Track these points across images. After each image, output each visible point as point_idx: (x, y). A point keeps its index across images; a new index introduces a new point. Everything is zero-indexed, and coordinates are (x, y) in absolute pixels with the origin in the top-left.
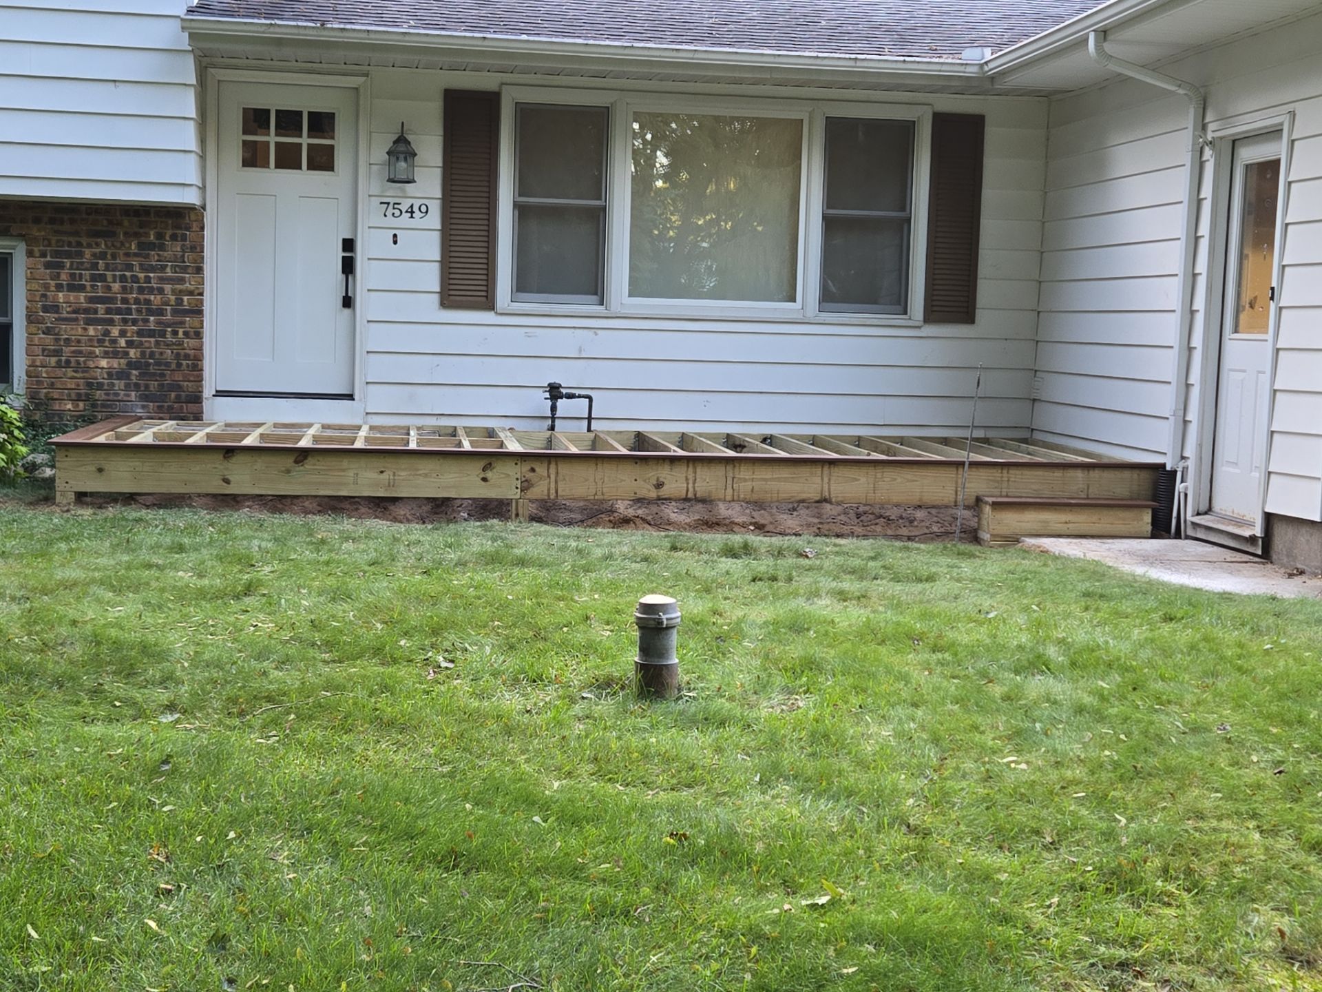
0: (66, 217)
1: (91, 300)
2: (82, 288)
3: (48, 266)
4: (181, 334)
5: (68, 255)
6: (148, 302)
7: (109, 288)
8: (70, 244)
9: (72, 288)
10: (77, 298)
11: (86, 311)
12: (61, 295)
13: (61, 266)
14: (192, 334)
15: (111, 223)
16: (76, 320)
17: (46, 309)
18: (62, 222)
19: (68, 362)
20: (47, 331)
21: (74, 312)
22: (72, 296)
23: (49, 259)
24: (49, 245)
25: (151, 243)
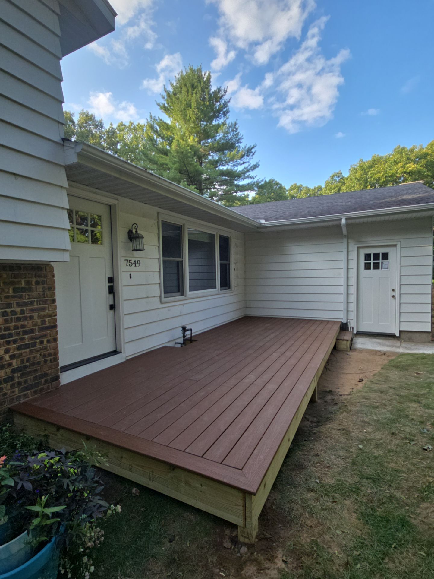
6: (23, 326)
25: (22, 288)
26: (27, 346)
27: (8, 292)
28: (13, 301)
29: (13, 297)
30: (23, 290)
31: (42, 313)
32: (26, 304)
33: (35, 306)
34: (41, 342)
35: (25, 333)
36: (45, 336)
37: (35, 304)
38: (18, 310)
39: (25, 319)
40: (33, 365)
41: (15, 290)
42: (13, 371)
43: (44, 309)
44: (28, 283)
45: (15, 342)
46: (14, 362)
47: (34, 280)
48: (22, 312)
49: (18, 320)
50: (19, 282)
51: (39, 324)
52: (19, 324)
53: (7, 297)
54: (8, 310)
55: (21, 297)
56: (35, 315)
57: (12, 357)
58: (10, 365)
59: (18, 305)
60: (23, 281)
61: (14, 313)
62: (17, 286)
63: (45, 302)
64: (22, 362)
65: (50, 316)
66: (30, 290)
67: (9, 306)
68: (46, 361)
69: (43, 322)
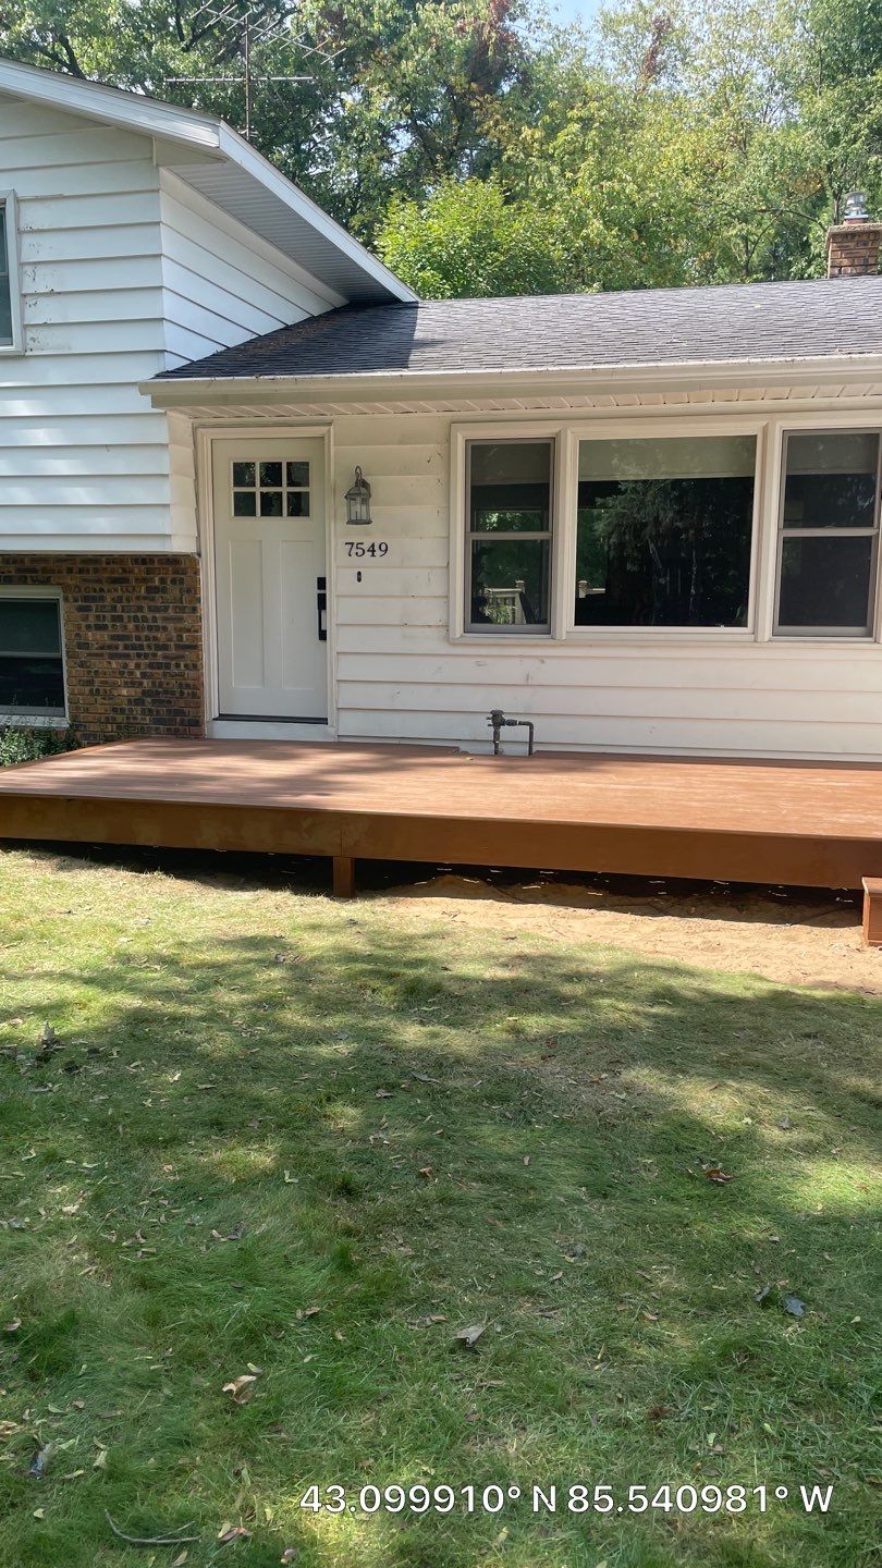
0: (91, 567)
1: (113, 638)
2: (105, 628)
3: (80, 609)
4: (182, 667)
5: (94, 599)
6: (155, 638)
7: (125, 628)
8: (95, 591)
9: (99, 628)
10: (102, 636)
11: (109, 647)
12: (90, 634)
13: (88, 609)
14: (191, 666)
15: (124, 571)
16: (102, 655)
17: (80, 646)
18: (88, 571)
19: (98, 690)
20: (82, 665)
21: (102, 648)
22: (99, 634)
23: (80, 603)
24: (80, 591)
25: (156, 587)
26: (159, 666)
27: (140, 592)
28: (145, 604)
29: (145, 598)
30: (156, 590)
31: (179, 625)
32: (157, 610)
33: (171, 613)
34: (178, 666)
35: (158, 648)
36: (183, 657)
37: (170, 610)
38: (150, 616)
39: (158, 629)
40: (166, 692)
41: (149, 590)
42: (144, 693)
43: (181, 619)
44: (163, 581)
45: (146, 656)
46: (145, 682)
47: (170, 577)
48: (155, 620)
49: (150, 628)
50: (152, 580)
51: (175, 639)
52: (151, 635)
53: (138, 598)
54: (139, 615)
55: (153, 599)
56: (170, 626)
57: (144, 675)
58: (141, 684)
59: (151, 609)
60: (157, 579)
61: (145, 619)
62: (150, 584)
63: (183, 610)
64: (154, 683)
65: (189, 631)
66: (164, 590)
67: (140, 609)
68: (182, 693)
69: (180, 638)
